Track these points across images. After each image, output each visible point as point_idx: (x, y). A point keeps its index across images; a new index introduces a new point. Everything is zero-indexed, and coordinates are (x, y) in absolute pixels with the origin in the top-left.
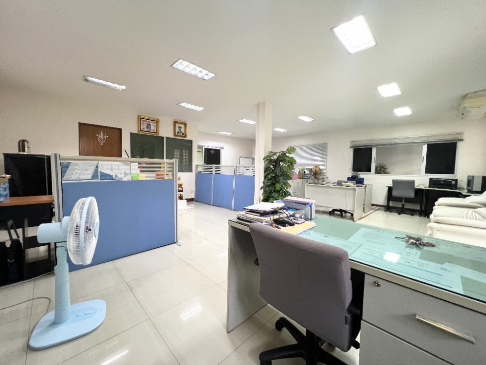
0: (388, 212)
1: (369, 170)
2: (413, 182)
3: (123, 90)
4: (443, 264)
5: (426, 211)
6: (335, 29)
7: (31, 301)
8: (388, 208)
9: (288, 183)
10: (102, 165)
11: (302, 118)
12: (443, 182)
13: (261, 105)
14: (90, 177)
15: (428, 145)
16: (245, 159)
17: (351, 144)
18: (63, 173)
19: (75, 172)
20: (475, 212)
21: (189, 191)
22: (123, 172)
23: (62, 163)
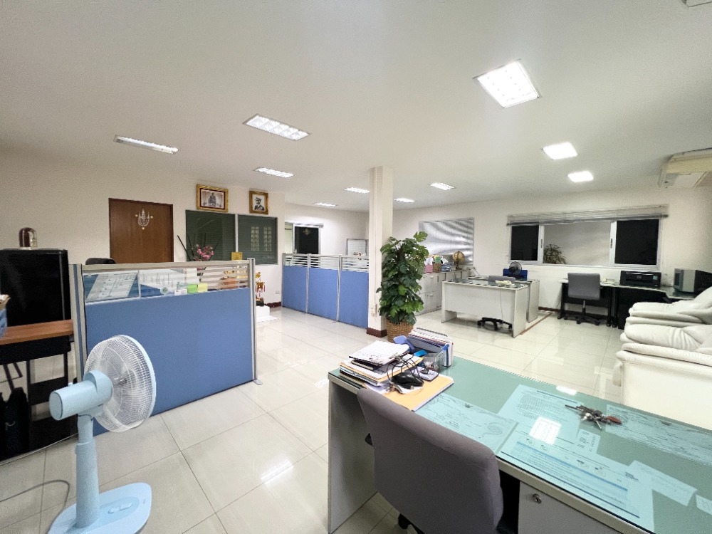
0: (562, 319)
1: (535, 258)
2: (597, 278)
3: (174, 153)
4: (628, 464)
5: (617, 319)
6: (479, 79)
7: (41, 487)
8: (562, 314)
9: (417, 284)
10: (144, 275)
11: (436, 185)
12: (640, 277)
13: (376, 170)
14: (126, 293)
15: (618, 222)
16: (355, 242)
17: (508, 220)
18: (87, 290)
19: (103, 289)
20: (685, 332)
21: (273, 292)
22: (175, 282)
23: (85, 276)
